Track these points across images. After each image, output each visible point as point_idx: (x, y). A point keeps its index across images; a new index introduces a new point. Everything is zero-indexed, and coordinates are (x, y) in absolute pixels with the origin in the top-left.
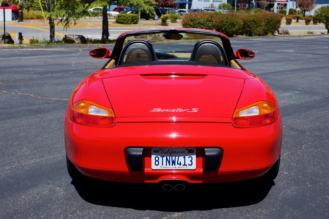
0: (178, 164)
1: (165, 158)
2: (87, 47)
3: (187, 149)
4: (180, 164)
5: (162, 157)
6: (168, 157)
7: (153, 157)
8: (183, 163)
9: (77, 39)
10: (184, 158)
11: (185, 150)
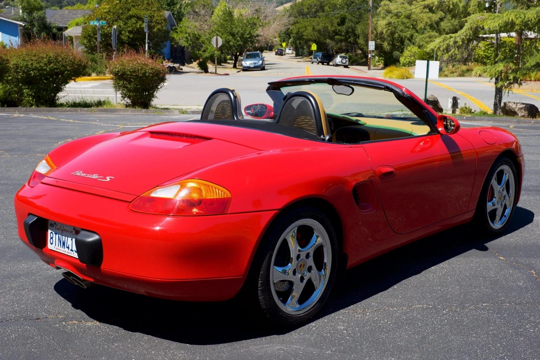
0: (67, 247)
1: (57, 236)
2: (530, 122)
3: (74, 229)
4: (68, 248)
5: (56, 234)
6: (60, 236)
7: (49, 231)
8: (70, 248)
9: (521, 109)
10: (72, 240)
11: (72, 230)
